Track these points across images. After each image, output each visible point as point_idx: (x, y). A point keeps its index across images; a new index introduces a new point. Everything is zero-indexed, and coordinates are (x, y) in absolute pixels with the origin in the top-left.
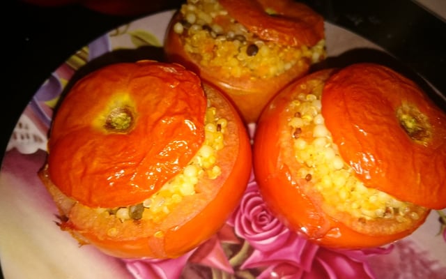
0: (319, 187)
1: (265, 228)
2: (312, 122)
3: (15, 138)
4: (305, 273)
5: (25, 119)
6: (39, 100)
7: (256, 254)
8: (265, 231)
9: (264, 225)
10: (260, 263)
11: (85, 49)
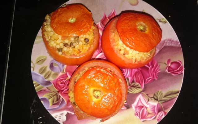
0: (139, 60)
1: (125, 71)
2: (124, 48)
3: (59, 121)
4: (141, 71)
5: (54, 115)
6: (48, 107)
7: (130, 78)
8: (125, 72)
9: (124, 71)
10: (132, 79)
11: (34, 83)
